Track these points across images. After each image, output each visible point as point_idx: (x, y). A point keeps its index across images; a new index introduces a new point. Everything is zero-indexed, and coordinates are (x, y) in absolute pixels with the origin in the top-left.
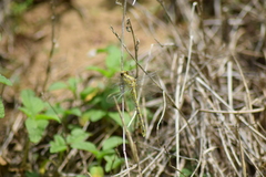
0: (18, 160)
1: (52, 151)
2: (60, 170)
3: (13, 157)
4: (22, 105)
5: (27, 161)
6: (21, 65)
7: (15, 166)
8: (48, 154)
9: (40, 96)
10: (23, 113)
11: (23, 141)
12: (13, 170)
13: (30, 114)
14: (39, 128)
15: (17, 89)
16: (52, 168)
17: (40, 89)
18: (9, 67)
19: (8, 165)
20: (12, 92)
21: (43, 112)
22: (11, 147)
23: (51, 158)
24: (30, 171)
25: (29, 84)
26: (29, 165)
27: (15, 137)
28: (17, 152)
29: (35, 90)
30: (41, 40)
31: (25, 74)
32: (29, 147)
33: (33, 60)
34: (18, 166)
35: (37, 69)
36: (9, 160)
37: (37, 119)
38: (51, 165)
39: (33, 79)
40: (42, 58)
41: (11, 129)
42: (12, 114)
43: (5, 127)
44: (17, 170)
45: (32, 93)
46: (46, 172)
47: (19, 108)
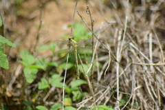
0: (18, 94)
1: (39, 88)
2: (44, 100)
3: (15, 92)
4: (21, 60)
5: (24, 94)
6: (21, 35)
7: (16, 97)
8: (37, 90)
9: (32, 54)
10: (22, 64)
11: (22, 82)
12: (15, 100)
13: (26, 65)
14: (32, 74)
15: (18, 49)
16: (39, 99)
17: (32, 50)
18: (13, 36)
19: (12, 97)
20: (15, 51)
21: (34, 64)
22: (14, 85)
23: (39, 92)
24: (26, 100)
25: (25, 47)
26: (25, 97)
27: (17, 79)
28: (18, 89)
29: (29, 50)
30: (33, 20)
31: (23, 40)
32: (25, 85)
33: (28, 32)
34: (19, 97)
35: (31, 38)
36: (13, 94)
37: (31, 68)
38: (39, 97)
39: (28, 43)
40: (34, 30)
41: (14, 75)
42: (15, 65)
43: (10, 74)
44: (17, 99)
45: (27, 52)
46: (36, 101)
47: (20, 61)
